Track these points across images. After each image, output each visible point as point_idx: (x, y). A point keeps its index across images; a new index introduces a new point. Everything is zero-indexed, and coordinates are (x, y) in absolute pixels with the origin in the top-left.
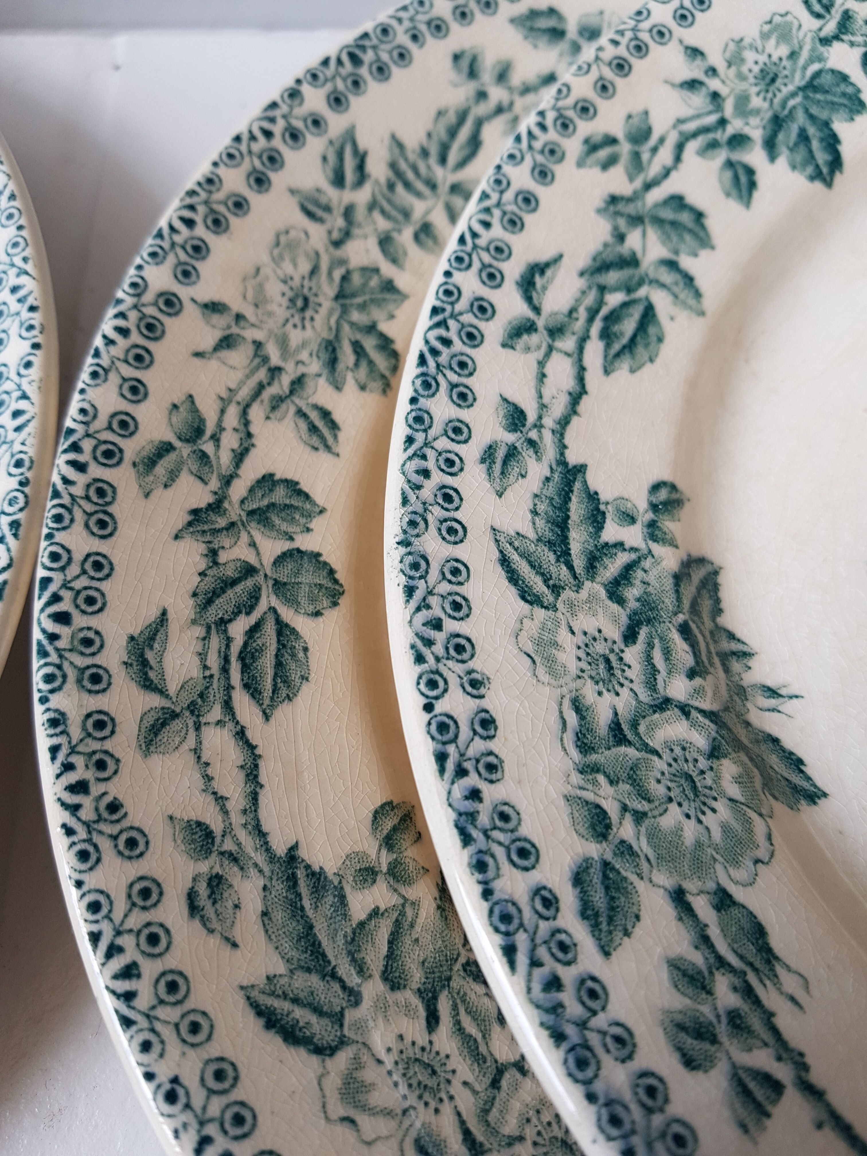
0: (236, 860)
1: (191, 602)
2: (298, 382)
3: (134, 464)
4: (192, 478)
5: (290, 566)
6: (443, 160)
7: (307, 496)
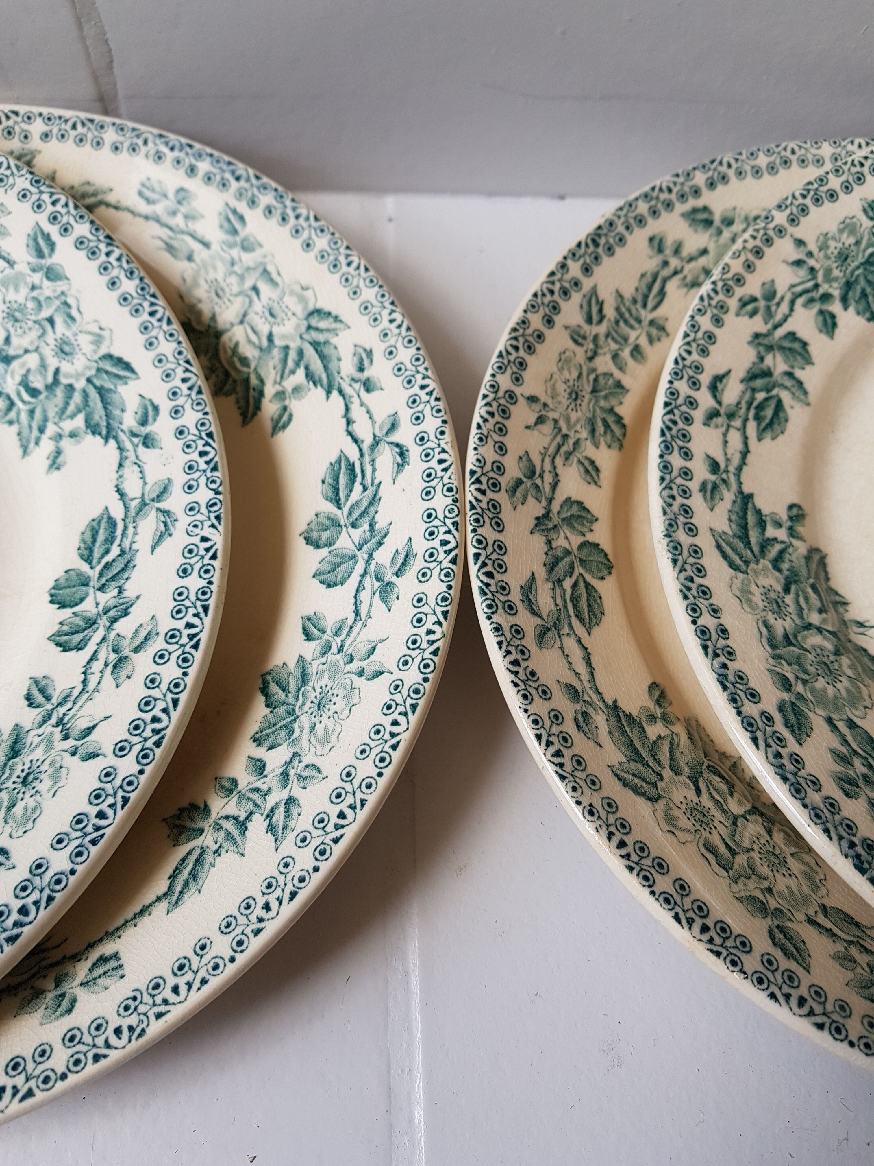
0: (591, 705)
1: (544, 569)
2: (577, 443)
3: (507, 491)
4: (534, 499)
5: (585, 551)
6: (645, 306)
7: (588, 511)
